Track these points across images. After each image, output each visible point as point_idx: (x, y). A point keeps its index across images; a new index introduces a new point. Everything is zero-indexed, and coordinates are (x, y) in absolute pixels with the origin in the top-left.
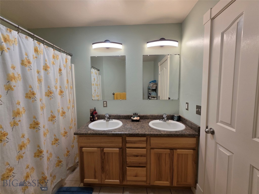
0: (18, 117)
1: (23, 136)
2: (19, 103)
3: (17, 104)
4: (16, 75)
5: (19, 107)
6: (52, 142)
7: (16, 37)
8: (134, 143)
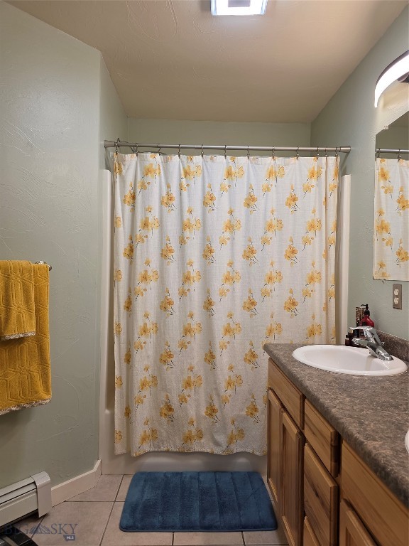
0: (187, 283)
1: (191, 316)
2: (191, 264)
3: (188, 264)
4: (193, 222)
5: (190, 269)
6: (246, 355)
7: (201, 164)
8: (314, 434)
